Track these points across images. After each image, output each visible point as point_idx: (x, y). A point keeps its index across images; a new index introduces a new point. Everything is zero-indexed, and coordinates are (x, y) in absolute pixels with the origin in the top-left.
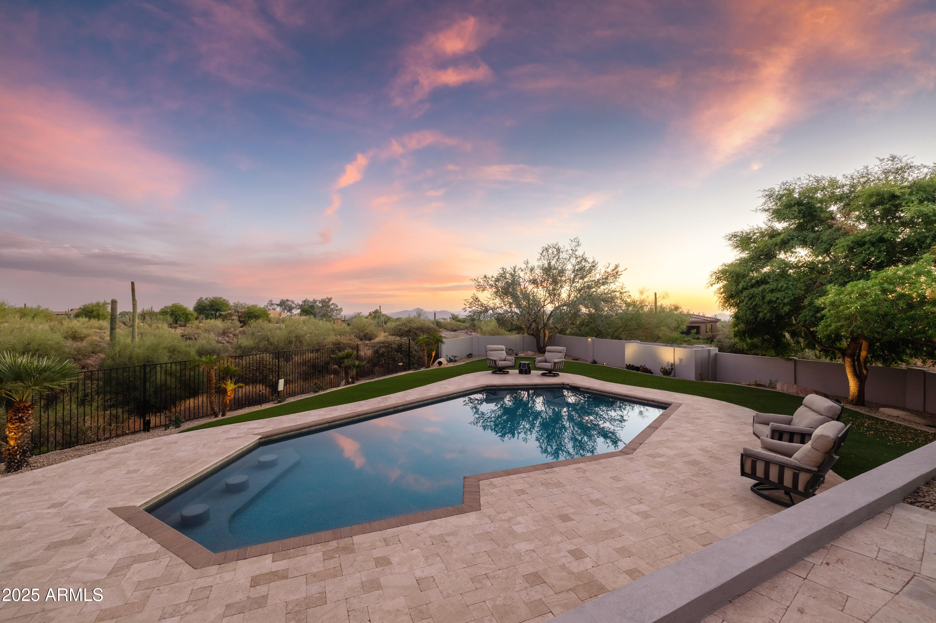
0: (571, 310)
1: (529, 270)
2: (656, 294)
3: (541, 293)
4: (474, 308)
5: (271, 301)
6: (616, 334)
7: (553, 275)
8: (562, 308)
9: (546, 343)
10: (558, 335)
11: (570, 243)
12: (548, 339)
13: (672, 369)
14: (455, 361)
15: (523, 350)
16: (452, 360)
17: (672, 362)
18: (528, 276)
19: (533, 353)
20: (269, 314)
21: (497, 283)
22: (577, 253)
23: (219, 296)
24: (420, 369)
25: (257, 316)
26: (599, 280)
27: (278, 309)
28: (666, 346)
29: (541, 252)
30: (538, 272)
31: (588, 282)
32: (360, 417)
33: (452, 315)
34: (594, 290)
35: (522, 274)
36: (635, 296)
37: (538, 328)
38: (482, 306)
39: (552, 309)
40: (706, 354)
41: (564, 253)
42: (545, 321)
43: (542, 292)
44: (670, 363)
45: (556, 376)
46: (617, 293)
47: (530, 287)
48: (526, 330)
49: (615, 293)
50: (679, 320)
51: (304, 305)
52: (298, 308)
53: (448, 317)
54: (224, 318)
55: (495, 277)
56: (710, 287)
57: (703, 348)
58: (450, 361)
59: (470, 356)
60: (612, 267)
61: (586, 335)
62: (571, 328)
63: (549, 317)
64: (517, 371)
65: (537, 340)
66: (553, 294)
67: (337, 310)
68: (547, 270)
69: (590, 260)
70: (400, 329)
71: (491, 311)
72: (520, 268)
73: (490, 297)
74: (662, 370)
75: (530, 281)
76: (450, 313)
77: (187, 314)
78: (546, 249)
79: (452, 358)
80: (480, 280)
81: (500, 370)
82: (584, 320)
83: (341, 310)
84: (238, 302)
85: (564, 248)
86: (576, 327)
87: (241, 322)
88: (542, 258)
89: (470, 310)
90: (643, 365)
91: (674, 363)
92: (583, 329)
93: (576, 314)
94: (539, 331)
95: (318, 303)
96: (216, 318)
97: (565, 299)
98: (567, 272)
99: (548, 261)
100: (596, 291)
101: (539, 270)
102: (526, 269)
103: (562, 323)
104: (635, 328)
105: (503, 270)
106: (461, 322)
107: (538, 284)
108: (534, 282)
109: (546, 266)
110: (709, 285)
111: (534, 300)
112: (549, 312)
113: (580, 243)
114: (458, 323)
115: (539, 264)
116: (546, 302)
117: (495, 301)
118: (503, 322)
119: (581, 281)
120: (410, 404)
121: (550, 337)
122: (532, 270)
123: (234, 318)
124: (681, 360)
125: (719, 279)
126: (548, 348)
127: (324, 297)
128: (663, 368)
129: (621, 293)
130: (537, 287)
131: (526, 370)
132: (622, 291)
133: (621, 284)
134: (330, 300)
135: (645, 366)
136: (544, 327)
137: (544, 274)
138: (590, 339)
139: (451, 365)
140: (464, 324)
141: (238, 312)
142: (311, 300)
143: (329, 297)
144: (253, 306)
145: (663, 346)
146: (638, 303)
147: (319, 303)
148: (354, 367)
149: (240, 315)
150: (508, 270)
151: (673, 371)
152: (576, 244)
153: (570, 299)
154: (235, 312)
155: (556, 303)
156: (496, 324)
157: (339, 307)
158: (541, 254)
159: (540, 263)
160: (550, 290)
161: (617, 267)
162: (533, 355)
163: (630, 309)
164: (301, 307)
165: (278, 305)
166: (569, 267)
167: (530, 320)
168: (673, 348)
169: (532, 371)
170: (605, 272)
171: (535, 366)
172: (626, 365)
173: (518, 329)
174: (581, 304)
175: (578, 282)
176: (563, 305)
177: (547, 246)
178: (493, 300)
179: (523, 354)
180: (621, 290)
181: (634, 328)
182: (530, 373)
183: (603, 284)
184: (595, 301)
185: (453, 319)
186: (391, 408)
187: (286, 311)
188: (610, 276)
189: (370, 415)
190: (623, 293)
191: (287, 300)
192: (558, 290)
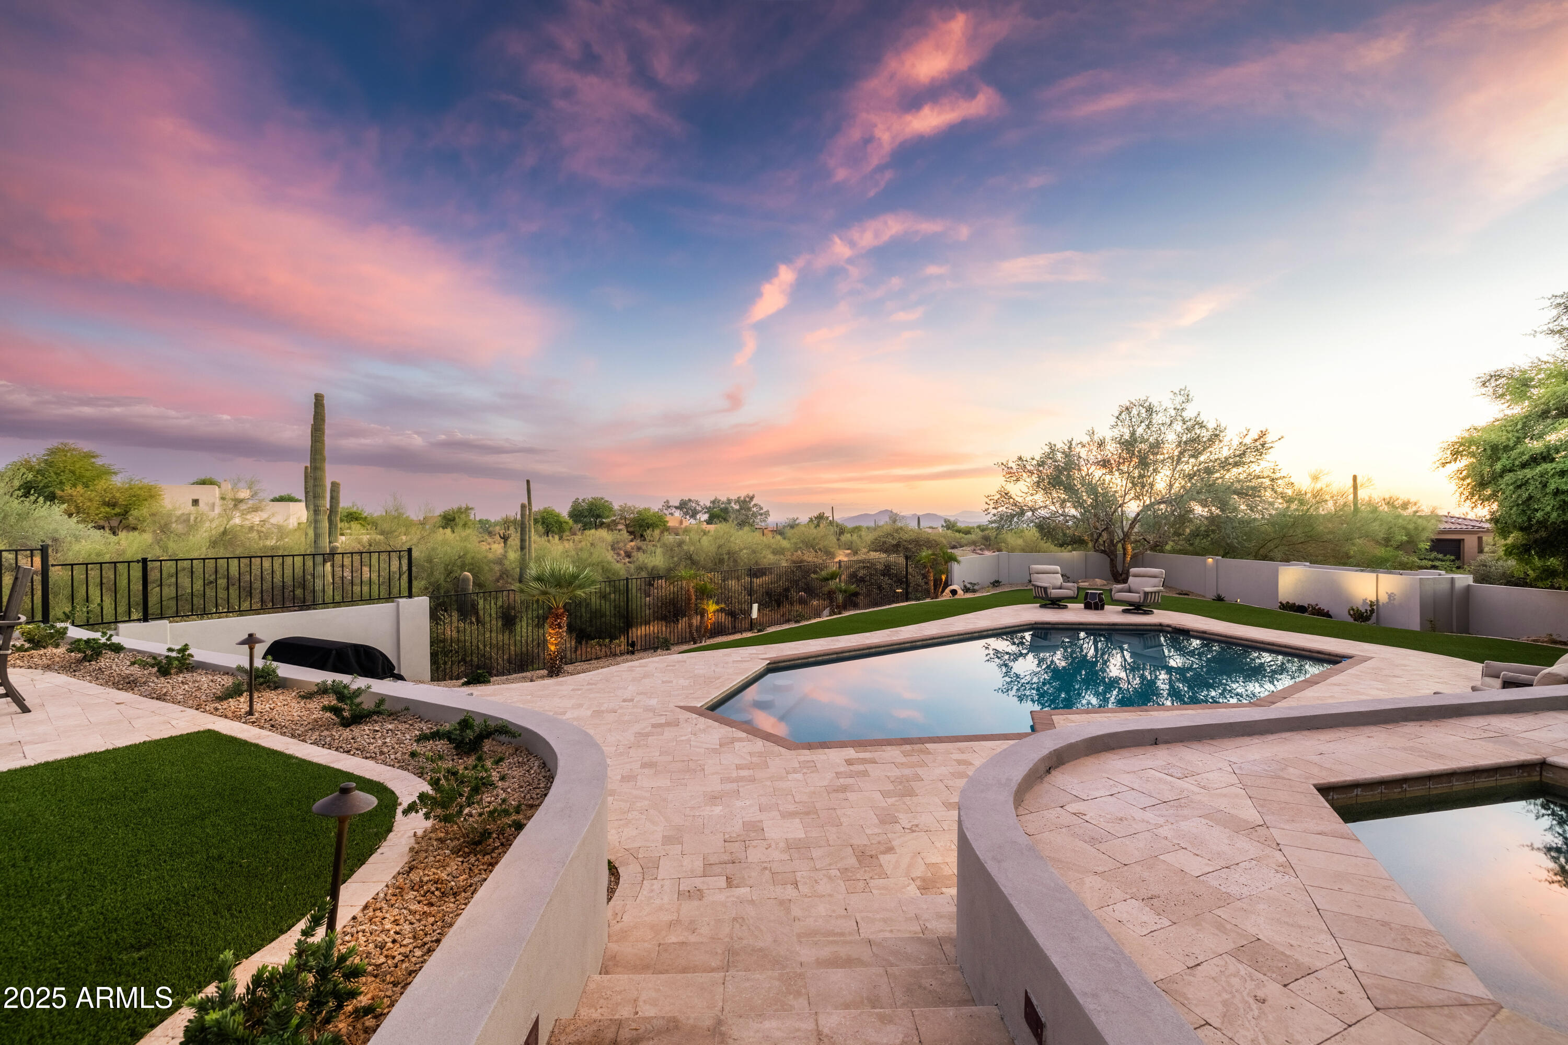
0: (1174, 511)
1: (1096, 444)
2: (1355, 478)
3: (1117, 483)
4: (1000, 509)
5: (668, 502)
6: (1262, 552)
7: (1139, 452)
8: (1156, 507)
9: (1127, 565)
10: (1149, 552)
11: (1173, 397)
12: (1131, 559)
13: (1372, 611)
14: (974, 591)
15: (1086, 578)
16: (969, 589)
17: (1374, 599)
18: (1095, 454)
19: (1105, 582)
20: (667, 522)
21: (1041, 468)
22: (1184, 414)
23: (600, 496)
24: (924, 599)
25: (651, 525)
26: (1226, 459)
27: (678, 514)
28: (1362, 571)
29: (1117, 414)
30: (1112, 449)
31: (1206, 463)
32: (871, 650)
33: (945, 521)
34: (1217, 475)
35: (1083, 453)
36: (1304, 484)
37: (1112, 541)
38: (1016, 505)
39: (1137, 510)
40: (1446, 586)
41: (1160, 415)
42: (1126, 529)
43: (1119, 480)
44: (1368, 601)
45: (1148, 614)
46: (1264, 480)
47: (1098, 473)
48: (1090, 545)
49: (1259, 480)
50: (1411, 526)
51: (714, 508)
52: (705, 513)
53: (939, 524)
54: (610, 527)
55: (1037, 458)
56: (1441, 468)
57: (1440, 575)
58: (966, 590)
59: (996, 584)
60: (1254, 435)
61: (1204, 552)
62: (1174, 541)
63: (1133, 522)
64: (1082, 606)
65: (1112, 560)
66: (1140, 484)
67: (761, 515)
68: (1128, 445)
69: (1211, 425)
70: (885, 542)
71: (1029, 514)
72: (1080, 443)
73: (1027, 490)
74: (1352, 612)
75: (1098, 463)
76: (940, 517)
77: (561, 522)
78: (1127, 409)
79: (969, 586)
80: (1011, 464)
81: (1055, 603)
82: (1199, 528)
83: (767, 514)
84: (626, 504)
85: (1161, 405)
86: (1184, 539)
87: (631, 533)
88: (1120, 423)
89: (995, 511)
90: (1314, 603)
91: (1377, 600)
92: (1197, 541)
93: (1184, 518)
94: (1115, 546)
95: (733, 504)
96: (596, 527)
97: (1164, 492)
98: (1166, 445)
99: (1131, 429)
100: (1221, 478)
101: (1114, 445)
102: (1091, 443)
103: (1156, 532)
104: (1302, 540)
105: (1051, 448)
106: (963, 533)
107: (1112, 468)
108: (1105, 463)
109: (1127, 436)
110: (1438, 464)
111: (1105, 495)
112: (1133, 515)
113: (1190, 397)
114: (957, 534)
115: (1114, 434)
116: (1127, 496)
117: (1036, 497)
118: (1049, 532)
119: (1192, 460)
120: (930, 639)
121: (1134, 556)
122: (1101, 444)
123: (620, 527)
124: (1391, 596)
125: (1456, 454)
126: (1133, 570)
127: (743, 494)
128: (1353, 610)
129: (1272, 480)
130: (1111, 472)
131: (1096, 604)
132: (1274, 476)
133: (1272, 465)
134: (752, 498)
135: (1317, 605)
136: (1123, 539)
137: (1123, 451)
138: (1210, 560)
139: (969, 595)
140: (969, 536)
141: (625, 519)
142: (724, 499)
143: (751, 494)
144: (645, 509)
145: (1357, 571)
146: (1309, 495)
147: (735, 504)
148: (841, 592)
149: (627, 522)
150: (1058, 446)
151: (1374, 615)
152: (1183, 398)
153: (1173, 491)
154: (620, 519)
155: (1145, 498)
156: (1037, 535)
157: (765, 510)
158: (1117, 418)
159: (1116, 433)
160: (1134, 478)
161: (1263, 434)
162: (1104, 585)
163: (1294, 506)
164: (709, 510)
165: (676, 508)
166: (1171, 437)
167: (1099, 527)
168: (1374, 575)
169: (1106, 607)
170: (1240, 443)
171: (1112, 598)
172: (1281, 603)
173: (1076, 542)
174: (1194, 500)
175: (1188, 463)
176: (1160, 503)
177: (1128, 404)
178: (1032, 495)
179: (1086, 584)
180: (1272, 475)
181: (1300, 541)
182: (1102, 608)
183: (1236, 465)
184: (1220, 494)
185: (948, 528)
186: (908, 643)
187: (688, 517)
188: (1249, 450)
189: (882, 649)
190: (1277, 479)
191: (690, 500)
192: (1149, 477)
